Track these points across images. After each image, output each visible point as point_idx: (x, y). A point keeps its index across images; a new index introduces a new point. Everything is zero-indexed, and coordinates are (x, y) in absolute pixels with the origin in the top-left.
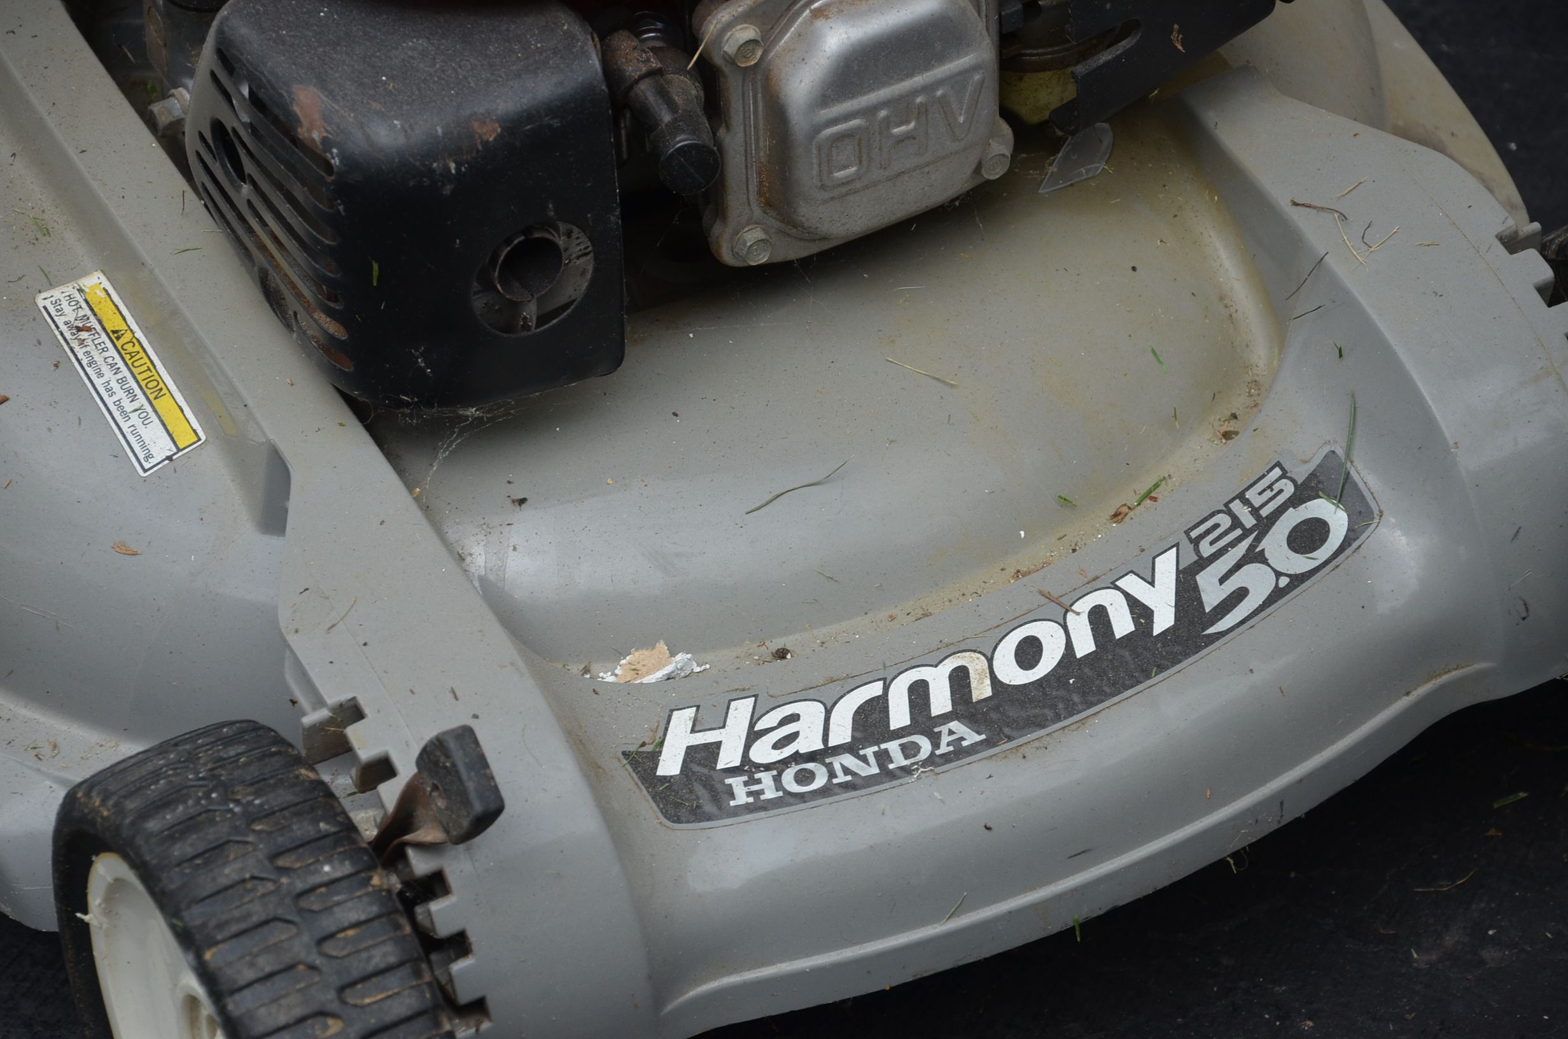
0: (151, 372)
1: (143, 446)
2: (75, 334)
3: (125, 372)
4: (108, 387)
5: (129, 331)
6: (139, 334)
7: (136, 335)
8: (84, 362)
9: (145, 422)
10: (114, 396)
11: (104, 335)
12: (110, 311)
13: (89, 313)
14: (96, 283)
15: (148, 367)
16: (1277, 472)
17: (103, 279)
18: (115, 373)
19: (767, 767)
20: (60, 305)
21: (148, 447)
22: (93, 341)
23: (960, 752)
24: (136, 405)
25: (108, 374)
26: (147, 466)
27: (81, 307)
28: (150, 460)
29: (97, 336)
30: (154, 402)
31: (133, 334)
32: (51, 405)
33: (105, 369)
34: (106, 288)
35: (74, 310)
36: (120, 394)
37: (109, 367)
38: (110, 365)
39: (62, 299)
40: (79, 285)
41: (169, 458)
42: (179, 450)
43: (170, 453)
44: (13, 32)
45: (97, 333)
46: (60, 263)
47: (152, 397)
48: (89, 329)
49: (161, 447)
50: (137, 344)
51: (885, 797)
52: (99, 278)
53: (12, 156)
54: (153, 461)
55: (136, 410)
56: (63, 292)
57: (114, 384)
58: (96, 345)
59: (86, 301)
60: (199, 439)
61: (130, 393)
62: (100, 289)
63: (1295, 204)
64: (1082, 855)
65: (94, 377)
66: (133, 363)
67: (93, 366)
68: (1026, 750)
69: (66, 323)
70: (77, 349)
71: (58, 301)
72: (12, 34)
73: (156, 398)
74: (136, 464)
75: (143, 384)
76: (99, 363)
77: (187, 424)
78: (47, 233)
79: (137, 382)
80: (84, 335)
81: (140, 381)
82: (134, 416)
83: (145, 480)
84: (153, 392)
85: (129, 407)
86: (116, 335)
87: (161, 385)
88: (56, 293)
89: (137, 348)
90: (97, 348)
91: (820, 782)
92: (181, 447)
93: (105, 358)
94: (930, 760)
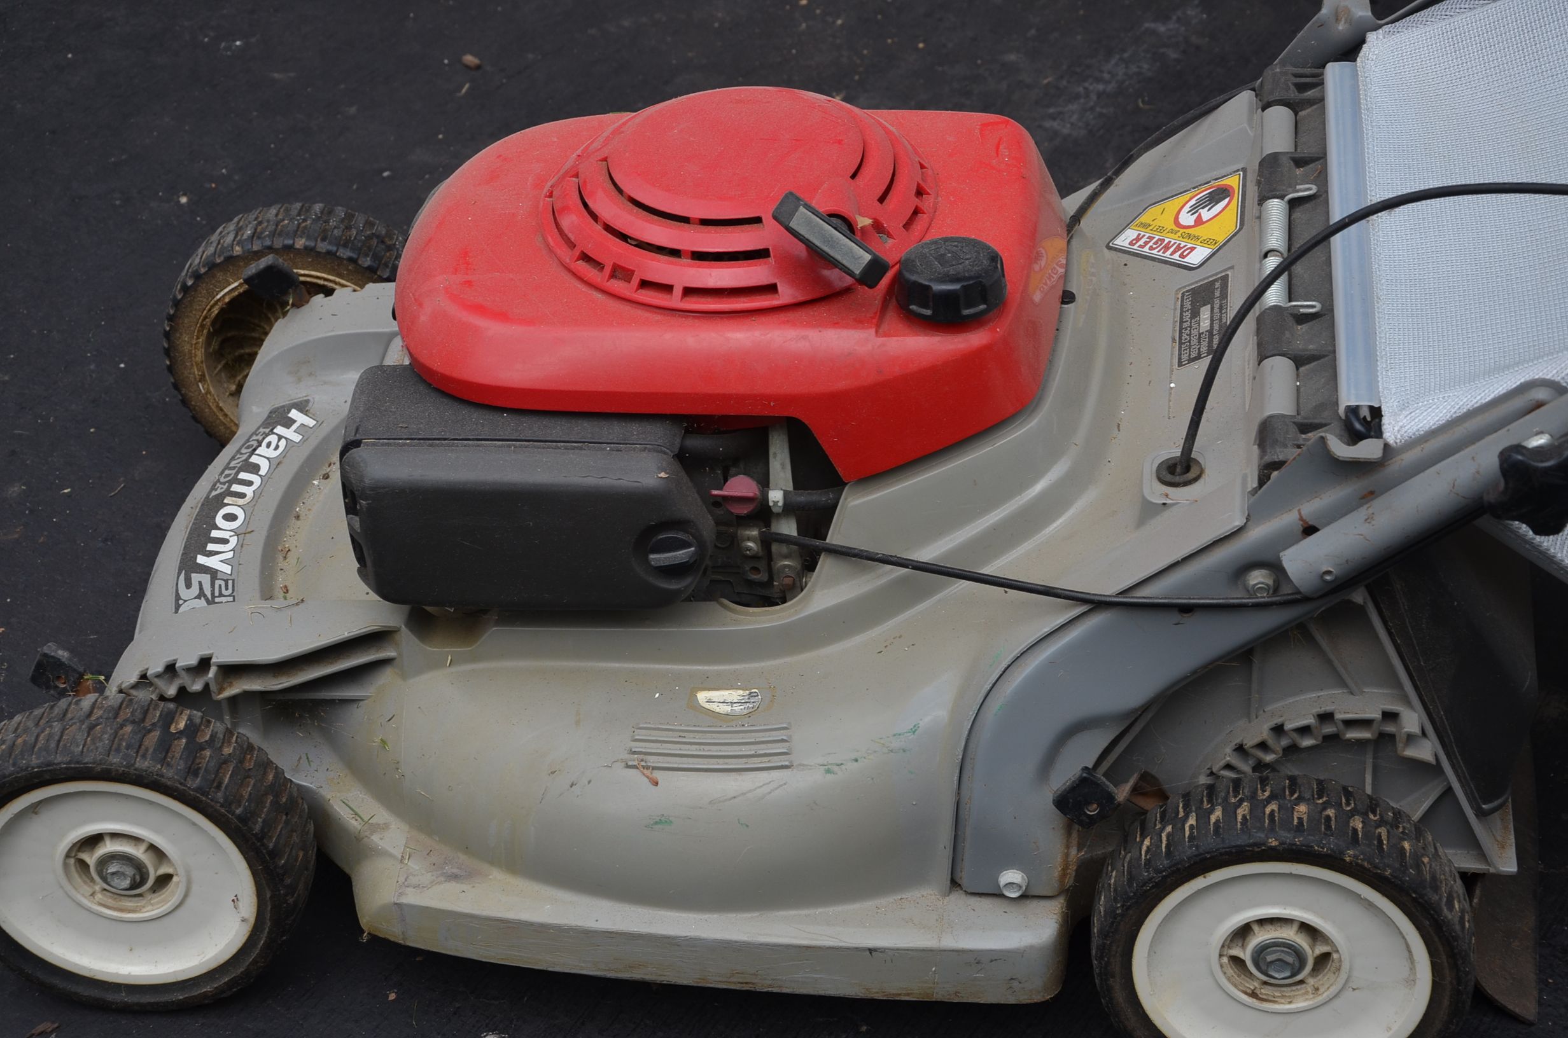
94: (218, 481)
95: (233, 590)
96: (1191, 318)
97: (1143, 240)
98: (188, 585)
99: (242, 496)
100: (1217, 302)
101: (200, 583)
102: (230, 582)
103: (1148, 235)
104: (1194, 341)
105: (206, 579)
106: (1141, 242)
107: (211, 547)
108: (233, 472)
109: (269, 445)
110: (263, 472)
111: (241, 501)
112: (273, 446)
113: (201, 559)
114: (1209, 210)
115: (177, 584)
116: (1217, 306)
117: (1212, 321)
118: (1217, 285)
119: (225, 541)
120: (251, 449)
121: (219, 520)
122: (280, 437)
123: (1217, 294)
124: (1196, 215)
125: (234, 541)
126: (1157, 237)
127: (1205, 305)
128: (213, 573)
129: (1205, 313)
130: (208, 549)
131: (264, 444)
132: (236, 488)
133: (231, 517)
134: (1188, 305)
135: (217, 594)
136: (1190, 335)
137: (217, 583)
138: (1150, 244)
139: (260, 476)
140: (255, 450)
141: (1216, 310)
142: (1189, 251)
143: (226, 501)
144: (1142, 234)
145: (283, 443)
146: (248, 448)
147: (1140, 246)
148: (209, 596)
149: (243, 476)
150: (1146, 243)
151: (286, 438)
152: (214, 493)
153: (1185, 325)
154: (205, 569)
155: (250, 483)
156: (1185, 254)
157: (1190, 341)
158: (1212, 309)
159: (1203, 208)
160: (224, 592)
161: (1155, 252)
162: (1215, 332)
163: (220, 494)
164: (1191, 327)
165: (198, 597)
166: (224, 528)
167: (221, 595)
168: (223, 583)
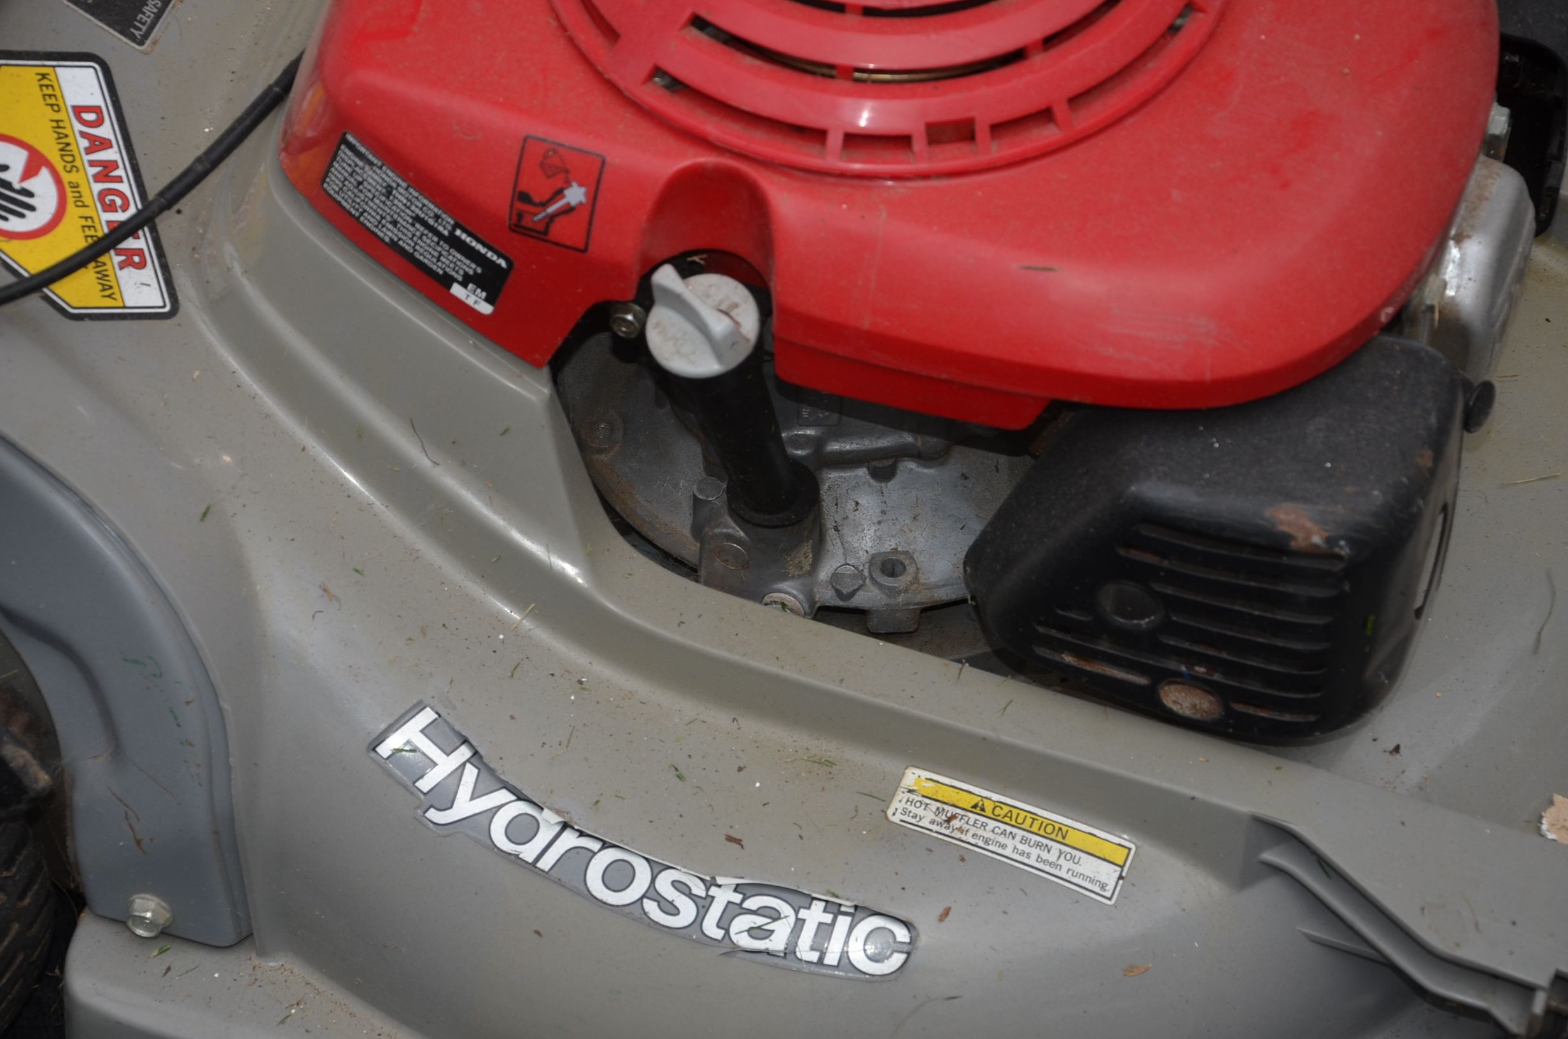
0: (1038, 820)
1: (1092, 881)
2: (949, 828)
3: (1020, 833)
4: (1020, 851)
5: (984, 800)
6: (996, 797)
7: (994, 799)
8: (981, 844)
9: (1076, 861)
10: (1031, 856)
11: (970, 815)
12: (952, 793)
13: (939, 805)
14: (916, 779)
15: (1031, 818)
17: (918, 772)
18: (1013, 838)
20: (910, 812)
21: (1096, 879)
22: (967, 823)
24: (1054, 853)
25: (1009, 842)
26: (1108, 894)
27: (927, 804)
28: (1107, 888)
29: (966, 819)
30: (1065, 841)
31: (990, 799)
32: (989, 893)
33: (1002, 839)
34: (929, 777)
35: (925, 809)
36: (1035, 852)
37: (1003, 836)
38: (1002, 833)
39: (905, 806)
40: (906, 788)
41: (1121, 877)
42: (1122, 867)
43: (1117, 875)
44: (682, 622)
45: (963, 816)
46: (869, 781)
47: (1059, 838)
48: (953, 817)
49: (1108, 874)
50: (1002, 806)
52: (914, 774)
53: (733, 721)
54: (1110, 888)
55: (1059, 857)
56: (900, 801)
57: (1021, 847)
58: (973, 826)
59: (923, 796)
60: (1130, 849)
61: (1040, 846)
62: (924, 781)
65: (1000, 851)
66: (1016, 821)
67: (990, 842)
69: (932, 822)
70: (963, 837)
71: (905, 810)
72: (682, 625)
73: (1064, 838)
74: (1099, 898)
75: (1042, 832)
76: (992, 838)
77: (1109, 843)
78: (831, 764)
79: (1036, 834)
80: (956, 823)
81: (1038, 832)
82: (1062, 861)
83: (1115, 906)
84: (1060, 835)
85: (1052, 857)
86: (978, 809)
87: (1057, 826)
88: (895, 804)
89: (1006, 809)
90: (977, 827)
92: (1121, 863)
93: (993, 831)
156: (92, 117)
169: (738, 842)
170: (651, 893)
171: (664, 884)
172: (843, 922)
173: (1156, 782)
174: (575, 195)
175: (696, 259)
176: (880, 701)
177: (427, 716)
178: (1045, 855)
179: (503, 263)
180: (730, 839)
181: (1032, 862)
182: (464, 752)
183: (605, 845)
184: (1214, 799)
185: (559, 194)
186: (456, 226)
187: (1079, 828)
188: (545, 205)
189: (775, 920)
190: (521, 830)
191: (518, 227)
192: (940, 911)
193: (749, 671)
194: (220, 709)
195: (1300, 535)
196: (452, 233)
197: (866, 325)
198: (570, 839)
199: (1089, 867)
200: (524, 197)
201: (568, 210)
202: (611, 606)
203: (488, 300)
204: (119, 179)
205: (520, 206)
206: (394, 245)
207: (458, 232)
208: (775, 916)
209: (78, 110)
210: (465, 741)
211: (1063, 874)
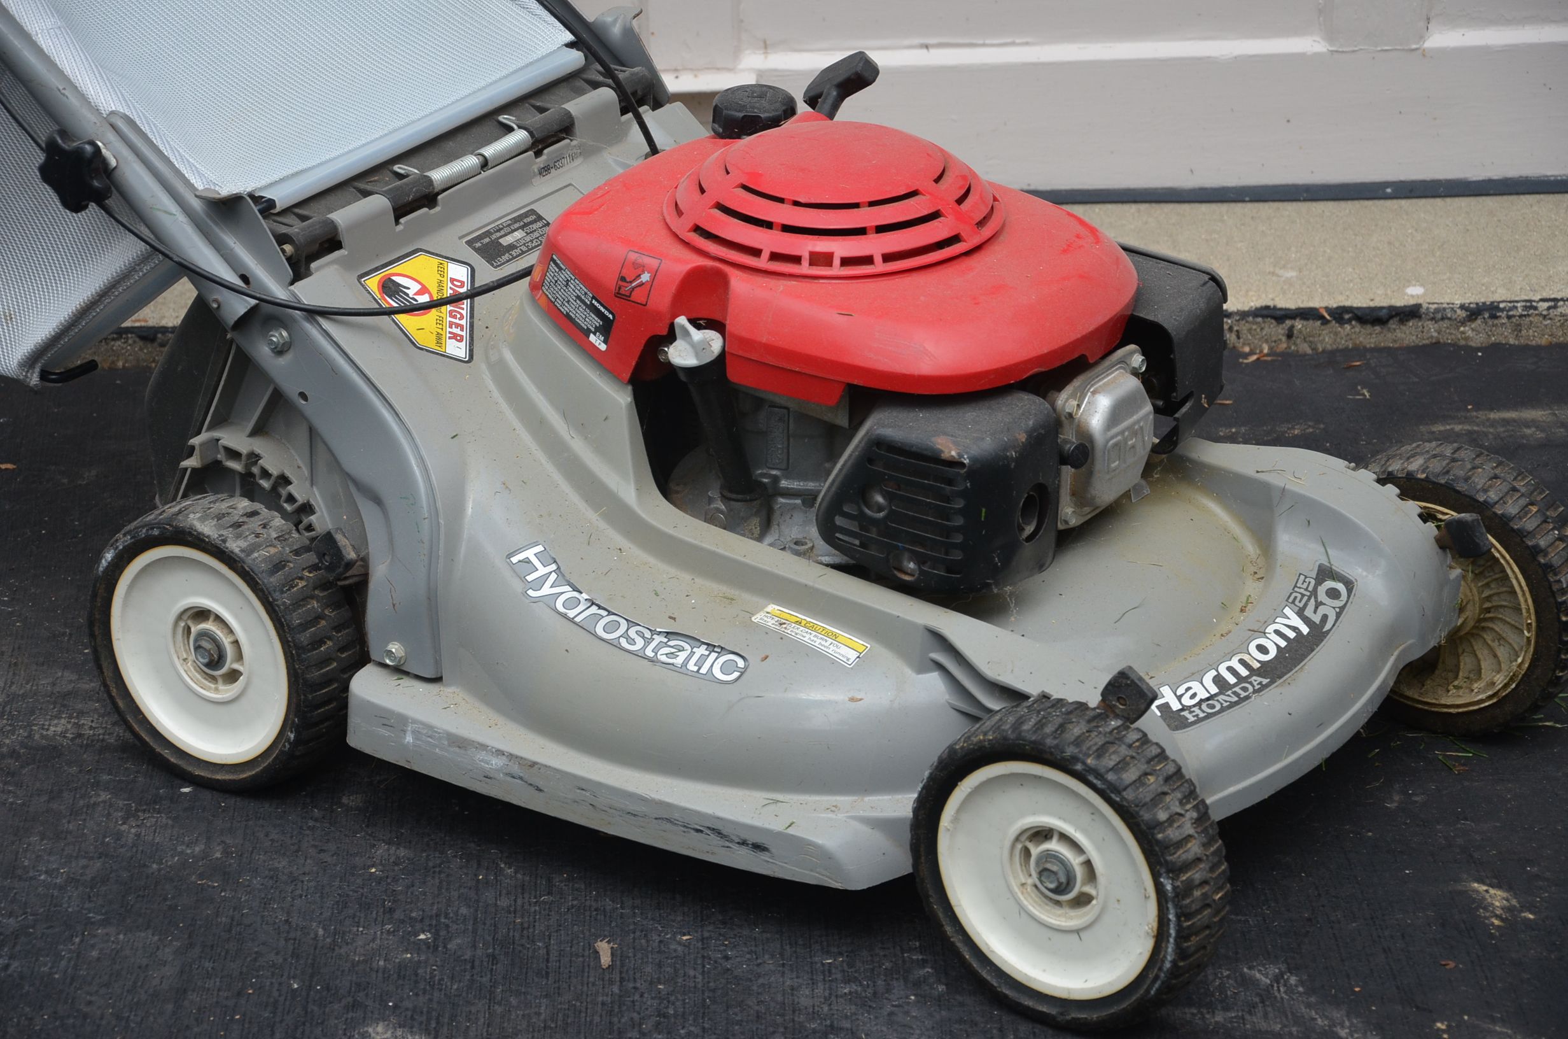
0: (826, 630)
1: (843, 656)
2: (780, 627)
3: (814, 633)
4: (812, 640)
5: (803, 620)
6: (808, 619)
8: (794, 635)
9: (838, 647)
10: (816, 642)
11: (793, 624)
12: (788, 616)
13: (780, 619)
14: (774, 608)
15: (823, 629)
16: (1302, 577)
17: (775, 606)
18: (810, 635)
19: (1194, 706)
20: (764, 619)
21: (846, 656)
22: (790, 627)
23: (1263, 687)
24: (829, 643)
25: (808, 636)
26: (850, 663)
27: (773, 618)
28: (850, 660)
29: (791, 625)
30: (836, 639)
32: (790, 653)
33: (805, 634)
34: (780, 609)
35: (771, 619)
36: (819, 641)
38: (806, 632)
40: (766, 611)
41: (858, 657)
46: (750, 606)
47: (833, 638)
48: (785, 624)
49: (853, 655)
50: (811, 623)
51: (1246, 707)
52: (773, 606)
54: (852, 660)
56: (761, 615)
57: (812, 638)
59: (773, 615)
60: (868, 647)
61: (823, 639)
62: (777, 610)
63: (1258, 472)
64: (1321, 726)
65: (801, 638)
66: (815, 629)
67: (799, 635)
68: (1288, 681)
69: (773, 624)
70: (786, 631)
71: (762, 618)
74: (844, 663)
75: (826, 635)
76: (800, 633)
77: (858, 643)
78: (735, 598)
80: (785, 626)
81: (824, 634)
82: (831, 646)
83: (852, 667)
84: (835, 637)
85: (827, 644)
86: (799, 622)
87: (834, 633)
88: (759, 616)
89: (813, 624)
90: (794, 629)
91: (1218, 707)
92: (861, 652)
93: (802, 631)
94: (1255, 691)
95: (1291, 594)
96: (517, 248)
97: (454, 330)
98: (1325, 618)
99: (1242, 662)
100: (494, 237)
101: (1315, 612)
102: (1290, 600)
103: (449, 329)
104: (536, 234)
105: (1309, 612)
106: (457, 331)
107: (1292, 635)
108: (1237, 689)
109: (1193, 696)
110: (1213, 673)
111: (1246, 657)
112: (1190, 693)
113: (1305, 630)
114: (409, 288)
115: (1334, 625)
116: (498, 234)
117: (513, 231)
118: (478, 245)
119: (1277, 632)
120: (1210, 702)
121: (1273, 653)
122: (1179, 698)
123: (487, 240)
124: (416, 297)
125: (1270, 629)
126: (449, 319)
127: (501, 244)
128: (1300, 613)
129: (506, 241)
130: (1294, 634)
131: (1197, 700)
132: (1244, 672)
133: (1262, 649)
134: (506, 257)
135: (1306, 598)
136: (532, 241)
137: (1301, 605)
138: (457, 321)
139: (1217, 671)
140: (1208, 699)
141: (502, 233)
142: (455, 283)
143: (1259, 665)
144: (448, 335)
145: (1180, 691)
146: (1213, 707)
147: (462, 330)
148: (1313, 600)
149: (1232, 680)
150: (457, 325)
151: (1175, 694)
152: (1265, 681)
153: (524, 249)
154: (1307, 621)
155: (1230, 669)
156: (459, 284)
157: (537, 238)
158: (501, 237)
159: (407, 295)
160: (1299, 596)
161: (464, 312)
162: (522, 223)
163: (1259, 675)
164: (524, 244)
165: (1322, 603)
166: (1273, 644)
167: (1303, 595)
168: (1297, 602)
169: (674, 619)
170: (625, 635)
171: (632, 633)
172: (714, 655)
173: (882, 609)
174: (645, 277)
175: (701, 322)
176: (760, 566)
177: (540, 548)
178: (823, 643)
179: (611, 316)
180: (670, 617)
181: (816, 644)
182: (554, 567)
183: (610, 613)
184: (909, 618)
185: (639, 276)
186: (593, 298)
187: (844, 635)
188: (631, 282)
189: (680, 651)
190: (571, 603)
191: (618, 295)
192: (764, 656)
193: (702, 549)
194: (439, 523)
195: (946, 451)
196: (591, 302)
197: (764, 340)
198: (594, 609)
199: (844, 650)
200: (623, 279)
201: (642, 284)
202: (644, 516)
203: (605, 342)
204: (463, 309)
205: (620, 283)
206: (568, 316)
207: (594, 301)
208: (683, 650)
209: (452, 280)
210: (555, 562)
211: (830, 651)
